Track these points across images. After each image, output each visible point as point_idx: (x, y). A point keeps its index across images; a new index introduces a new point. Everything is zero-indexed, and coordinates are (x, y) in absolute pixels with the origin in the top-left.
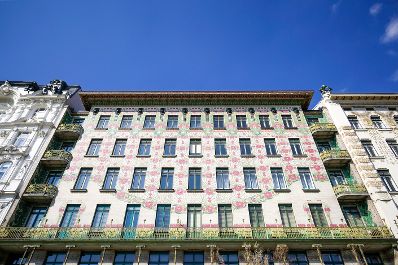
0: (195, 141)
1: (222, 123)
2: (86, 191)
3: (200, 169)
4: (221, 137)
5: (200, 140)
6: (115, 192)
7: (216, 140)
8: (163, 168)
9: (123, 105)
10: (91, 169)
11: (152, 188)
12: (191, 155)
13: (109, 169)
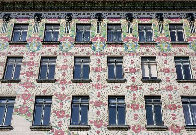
0: (149, 60)
1: (180, 35)
2: (12, 128)
3: (159, 97)
4: (183, 54)
5: (154, 58)
6: (51, 128)
7: (176, 58)
8: (110, 97)
9: (44, 9)
10: (13, 98)
11: (99, 124)
12: (145, 79)
13: (37, 98)
